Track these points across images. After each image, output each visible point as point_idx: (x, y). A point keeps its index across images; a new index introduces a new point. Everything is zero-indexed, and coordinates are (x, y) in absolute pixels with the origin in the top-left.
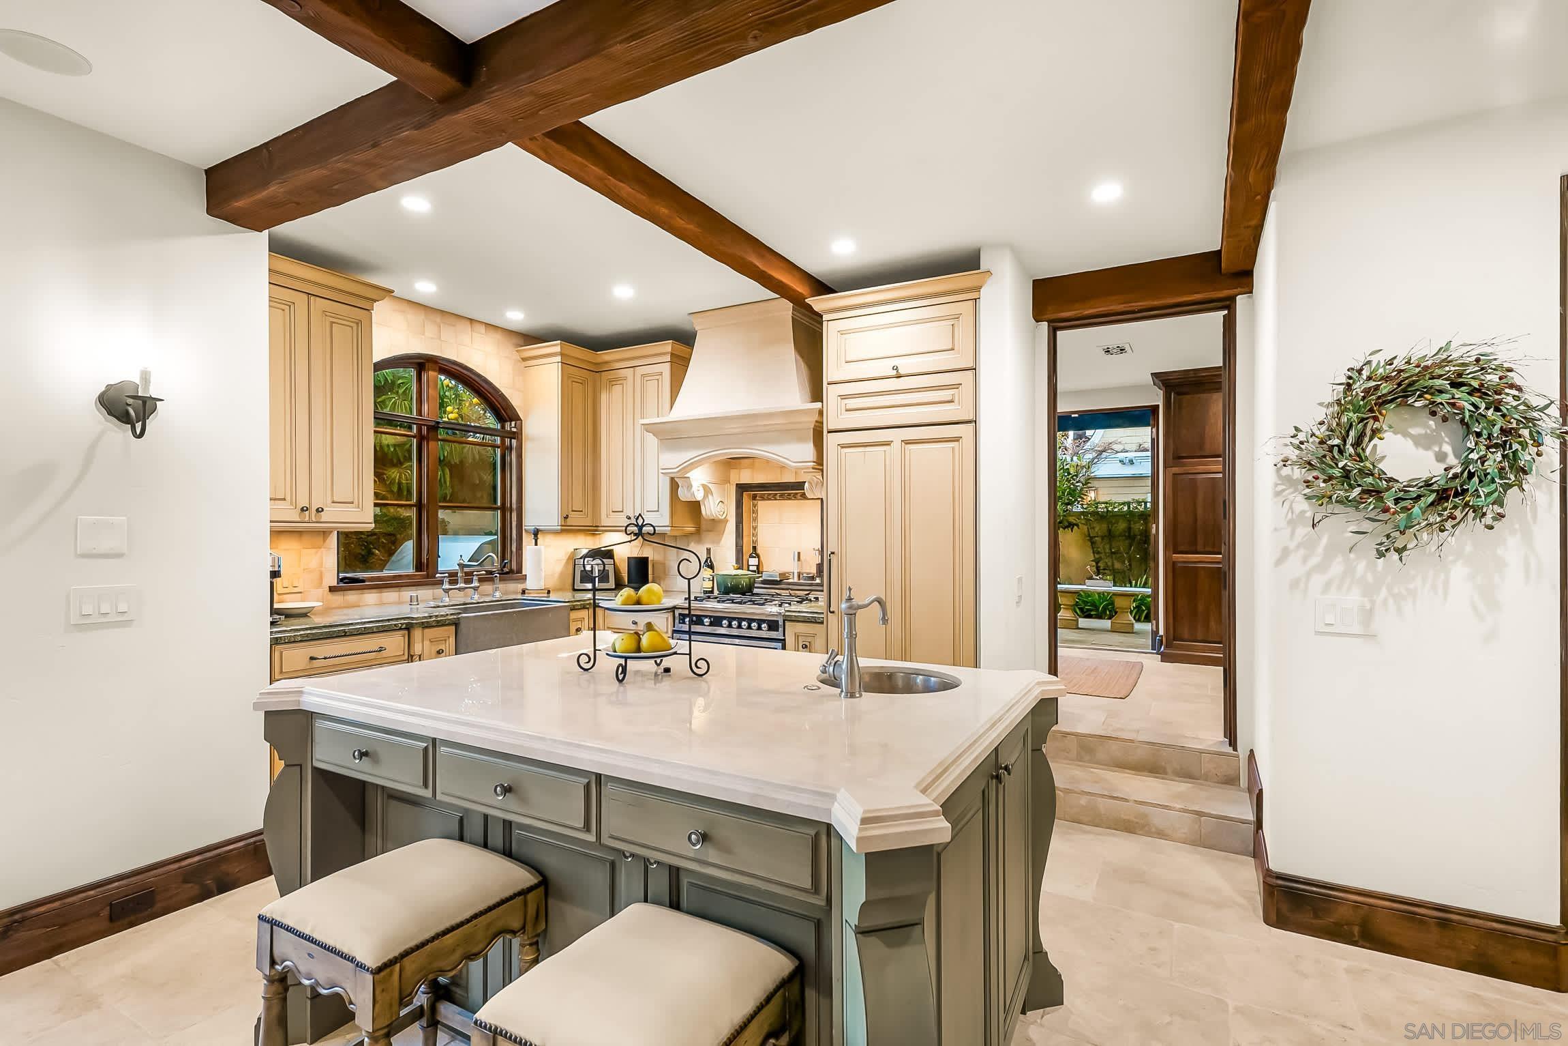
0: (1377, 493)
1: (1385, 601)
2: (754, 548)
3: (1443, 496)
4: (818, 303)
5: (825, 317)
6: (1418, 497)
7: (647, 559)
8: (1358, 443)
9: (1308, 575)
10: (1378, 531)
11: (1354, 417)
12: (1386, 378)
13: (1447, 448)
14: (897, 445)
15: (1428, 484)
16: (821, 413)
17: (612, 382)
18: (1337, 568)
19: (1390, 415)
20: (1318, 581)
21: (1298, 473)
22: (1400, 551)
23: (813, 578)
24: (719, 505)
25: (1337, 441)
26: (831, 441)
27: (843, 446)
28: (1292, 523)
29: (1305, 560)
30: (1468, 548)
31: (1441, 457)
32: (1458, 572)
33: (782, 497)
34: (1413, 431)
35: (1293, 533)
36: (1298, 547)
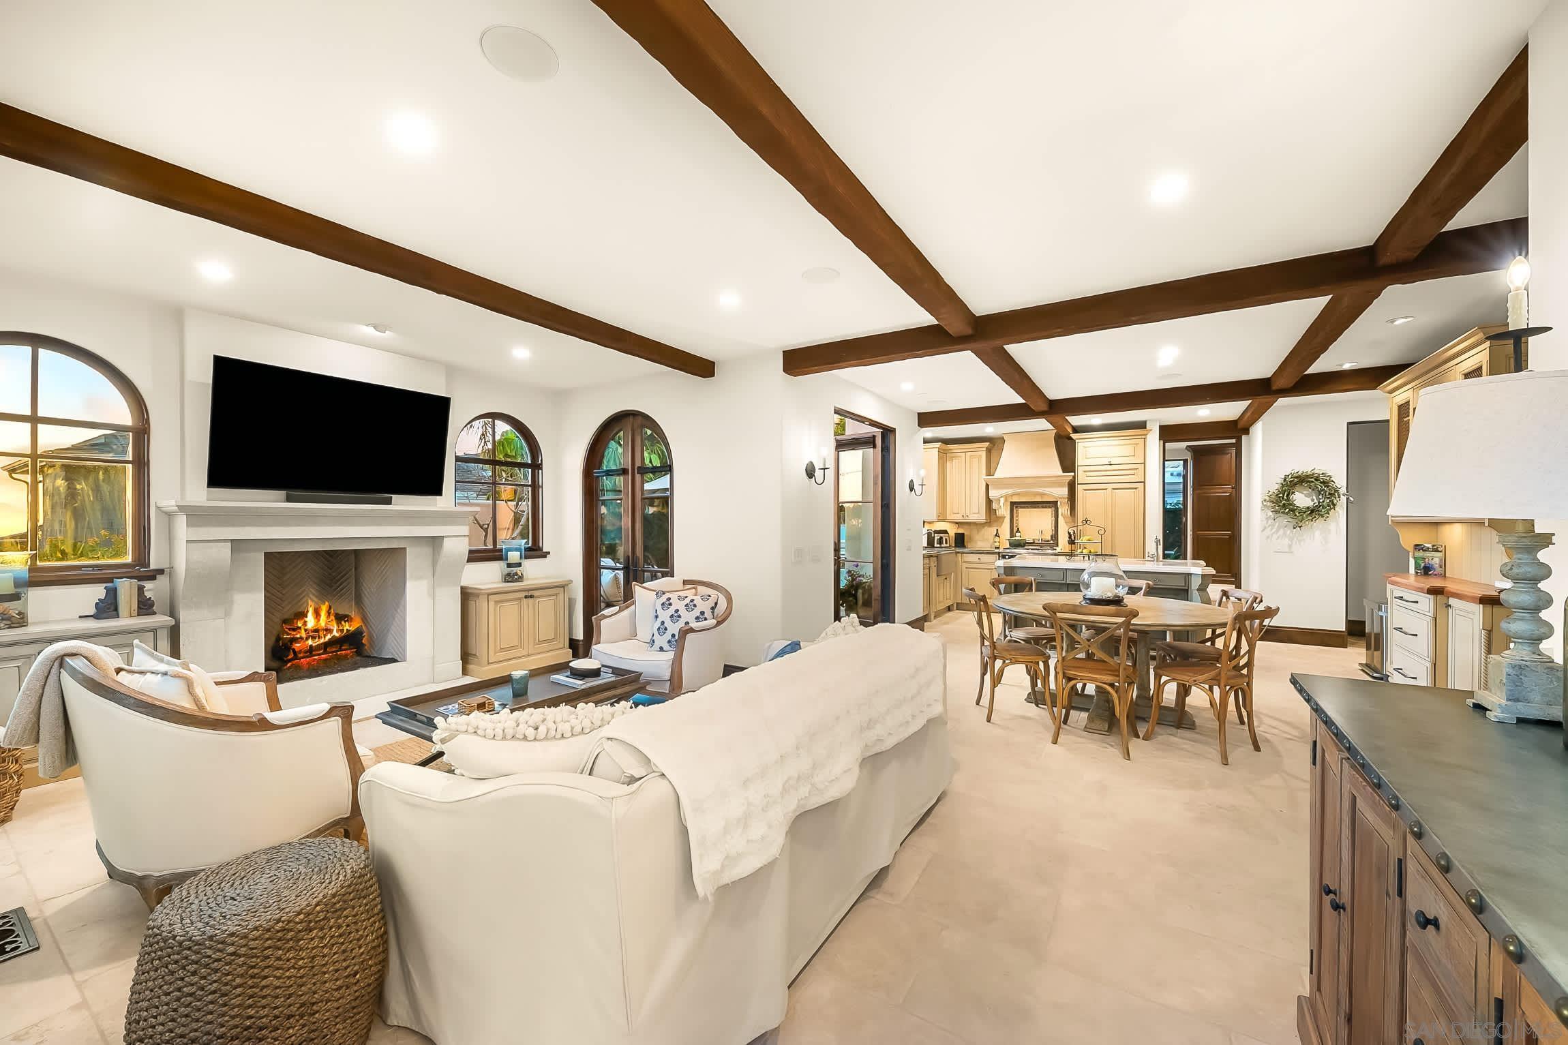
0: (1293, 511)
1: (1296, 543)
2: (1018, 529)
3: (1312, 511)
4: (1074, 436)
5: (1077, 441)
6: (1305, 513)
7: (964, 534)
8: (1288, 495)
9: (1272, 535)
10: (1294, 521)
11: (1287, 488)
12: (1296, 477)
13: (1314, 497)
14: (1110, 490)
15: (1308, 508)
16: (1074, 477)
17: (952, 458)
18: (1281, 532)
19: (1297, 487)
20: (1275, 536)
21: (1269, 504)
22: (1300, 527)
23: (1049, 541)
24: (1003, 510)
25: (1281, 495)
26: (1079, 489)
27: (1085, 490)
28: (1267, 519)
29: (1271, 530)
30: (1320, 526)
31: (1313, 500)
32: (1317, 533)
33: (1043, 507)
34: (1305, 492)
35: (1267, 522)
36: (1269, 526)
